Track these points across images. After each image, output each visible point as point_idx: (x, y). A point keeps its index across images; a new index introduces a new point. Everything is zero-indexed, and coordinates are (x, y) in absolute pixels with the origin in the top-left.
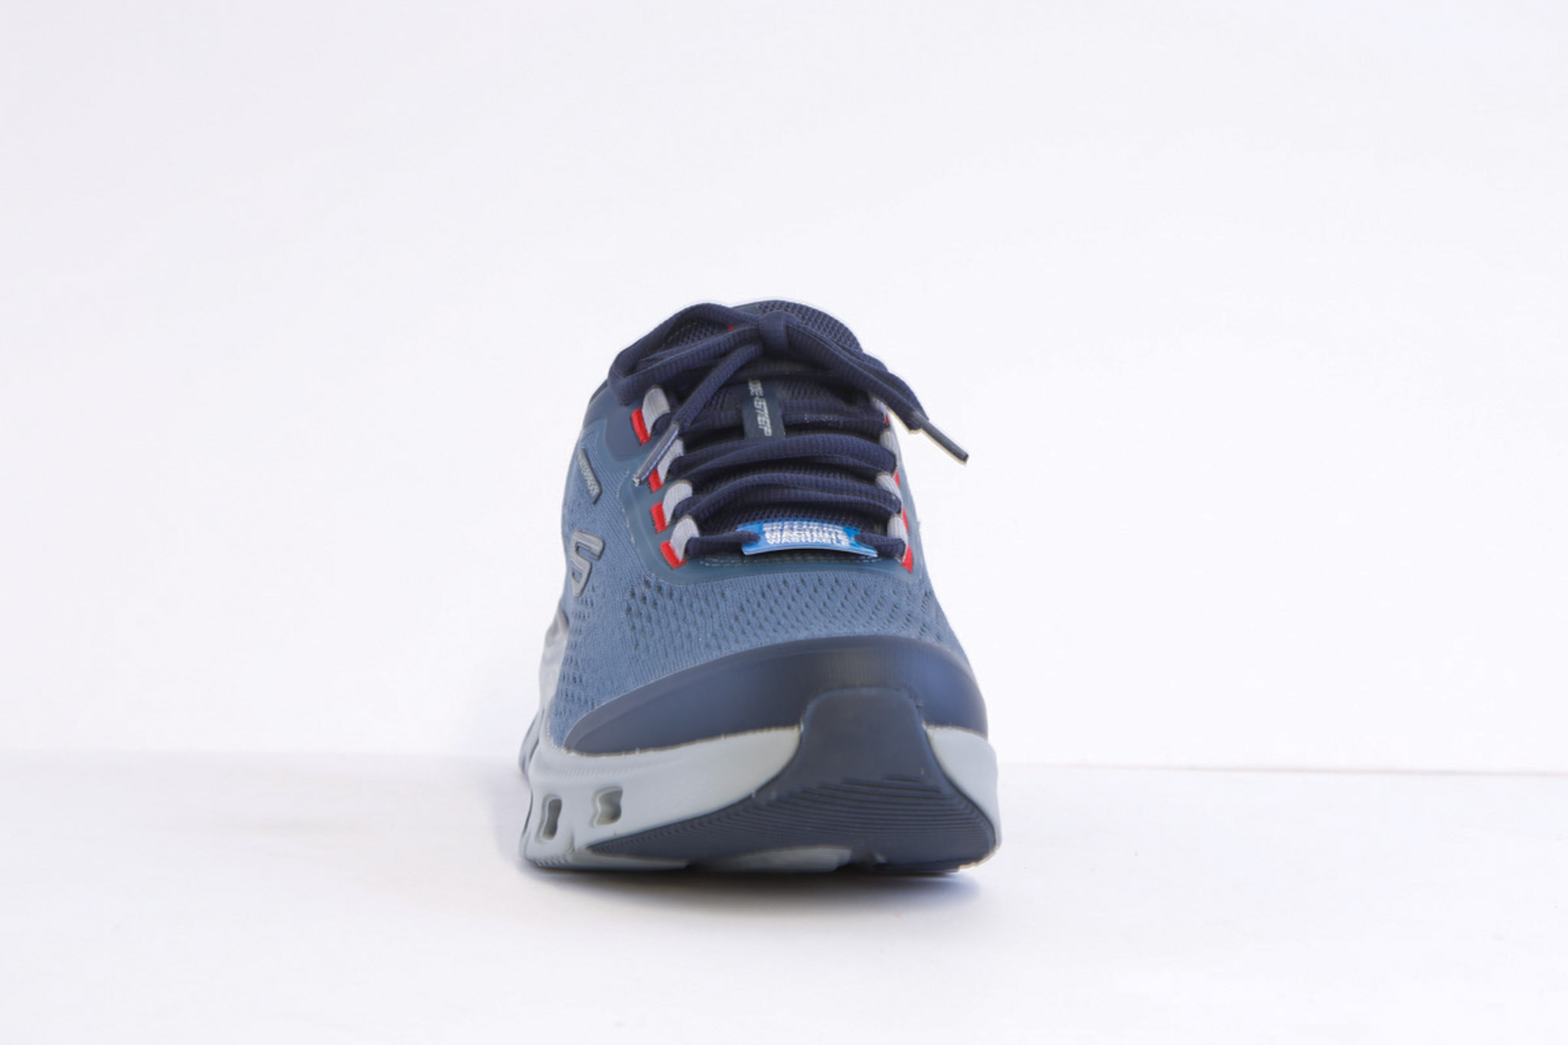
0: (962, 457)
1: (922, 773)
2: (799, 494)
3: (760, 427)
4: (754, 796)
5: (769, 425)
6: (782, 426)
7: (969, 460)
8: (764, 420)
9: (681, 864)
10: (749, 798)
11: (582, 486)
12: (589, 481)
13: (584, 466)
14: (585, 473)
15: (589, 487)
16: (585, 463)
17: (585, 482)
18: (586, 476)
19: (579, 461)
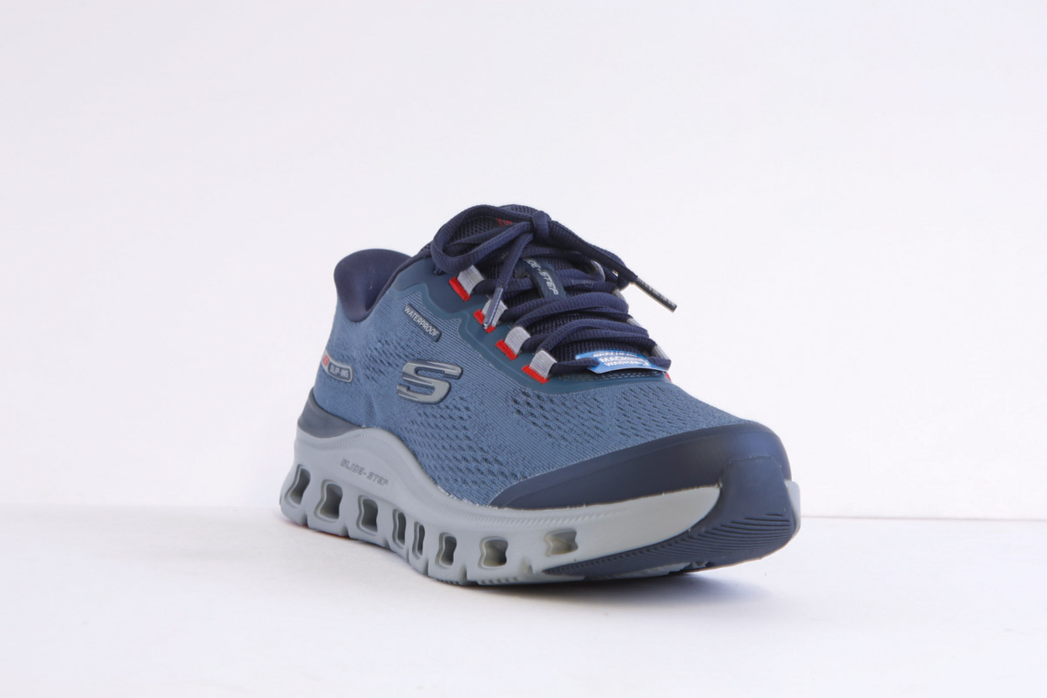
0: (671, 307)
1: (785, 510)
2: (603, 333)
3: (550, 289)
4: (690, 530)
5: (555, 287)
6: (563, 289)
7: (676, 310)
8: (551, 285)
9: (580, 578)
10: (687, 532)
11: (417, 329)
12: (424, 326)
13: (415, 316)
14: (418, 321)
15: (426, 330)
16: (415, 314)
17: (421, 327)
18: (420, 323)
19: (407, 312)
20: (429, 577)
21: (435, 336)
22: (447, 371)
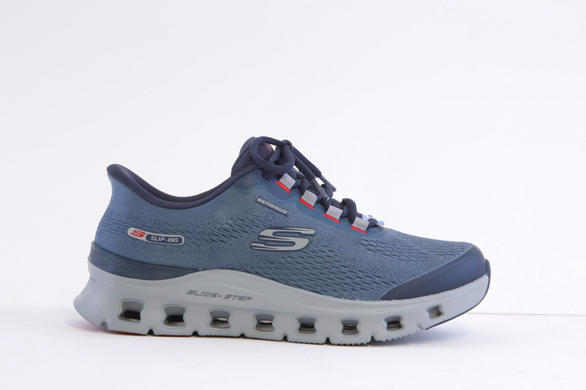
11: (271, 211)
12: (276, 208)
13: (267, 203)
14: (270, 205)
15: (279, 210)
16: (267, 202)
17: (273, 209)
18: (272, 207)
19: (260, 201)
20: (333, 345)
21: (286, 213)
22: (303, 232)
